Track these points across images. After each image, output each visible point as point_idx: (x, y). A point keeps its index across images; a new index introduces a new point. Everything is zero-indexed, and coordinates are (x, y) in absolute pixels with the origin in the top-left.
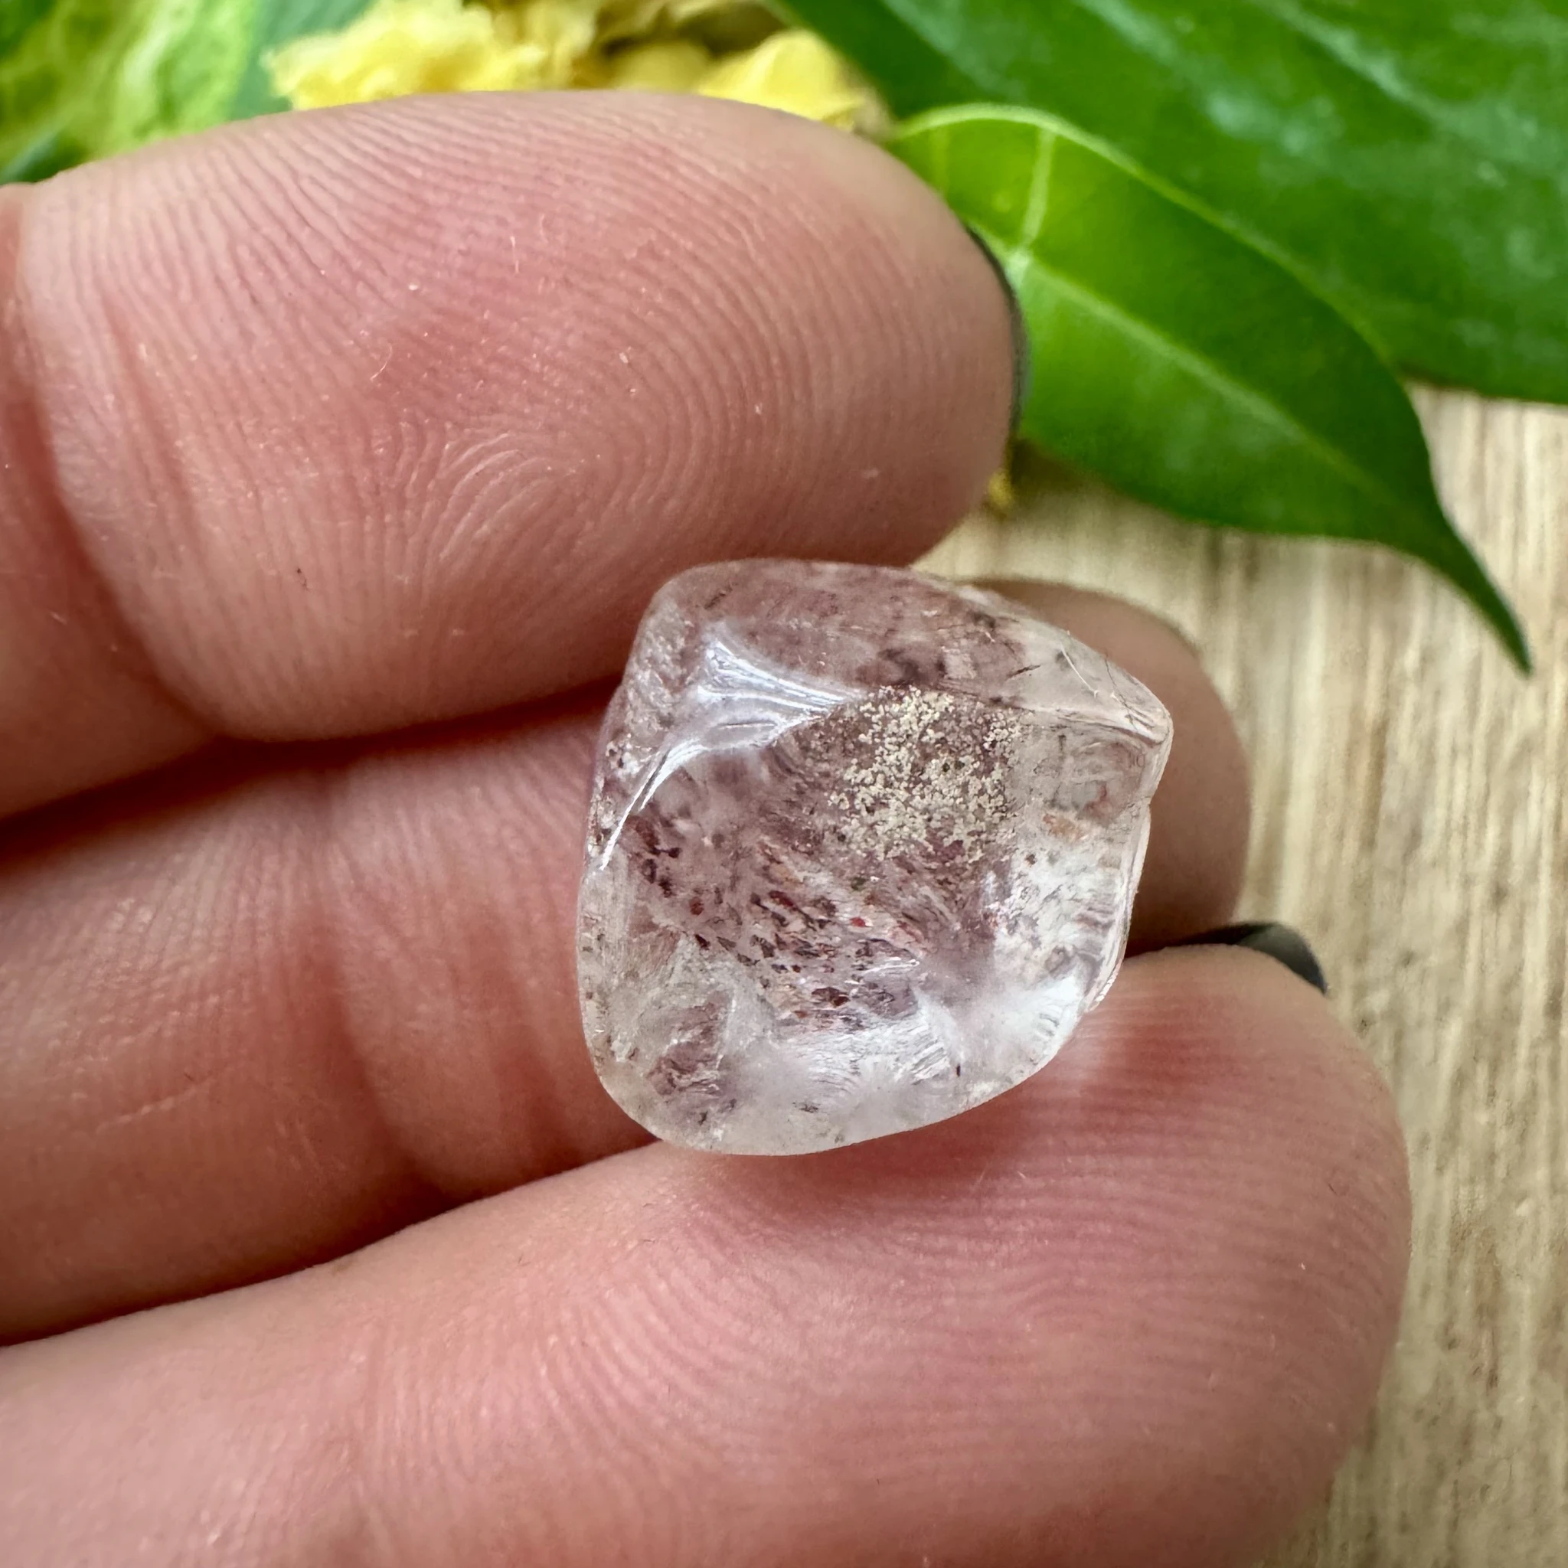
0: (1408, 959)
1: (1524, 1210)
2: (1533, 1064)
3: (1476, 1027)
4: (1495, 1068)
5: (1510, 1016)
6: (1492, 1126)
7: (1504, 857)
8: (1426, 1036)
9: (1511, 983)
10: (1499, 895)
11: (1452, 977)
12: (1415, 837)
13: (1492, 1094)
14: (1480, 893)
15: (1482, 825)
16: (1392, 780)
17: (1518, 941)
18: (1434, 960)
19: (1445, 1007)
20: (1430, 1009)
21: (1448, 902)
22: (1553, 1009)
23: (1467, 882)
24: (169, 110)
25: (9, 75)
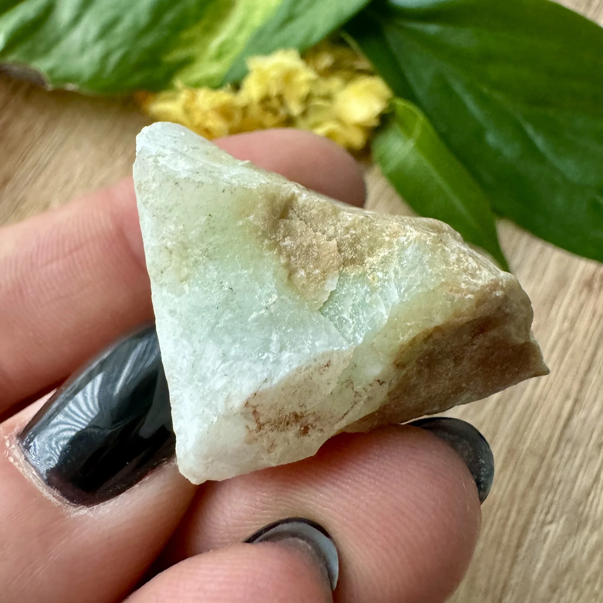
24: (219, 55)
25: (185, 35)
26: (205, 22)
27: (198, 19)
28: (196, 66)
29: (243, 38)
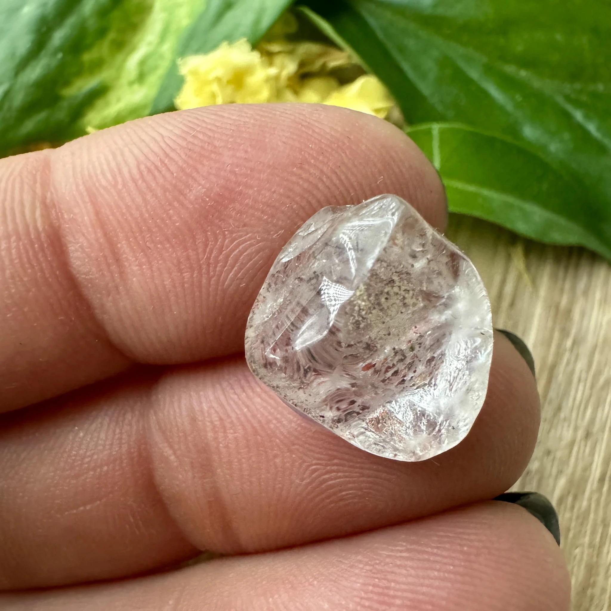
0: (548, 453)
1: (578, 551)
2: (590, 499)
3: (571, 482)
4: (575, 498)
5: (584, 480)
6: (570, 519)
7: (592, 421)
8: (551, 481)
9: (587, 468)
10: (588, 435)
11: (565, 462)
12: (559, 409)
13: (573, 507)
14: (580, 433)
15: (586, 408)
16: (554, 386)
17: (592, 453)
18: (559, 454)
19: (560, 472)
20: (554, 471)
21: (568, 435)
22: (602, 480)
23: (576, 429)
24: (141, 77)
25: (87, 57)
26: (112, 35)
27: (102, 32)
28: (112, 96)
29: (167, 48)
